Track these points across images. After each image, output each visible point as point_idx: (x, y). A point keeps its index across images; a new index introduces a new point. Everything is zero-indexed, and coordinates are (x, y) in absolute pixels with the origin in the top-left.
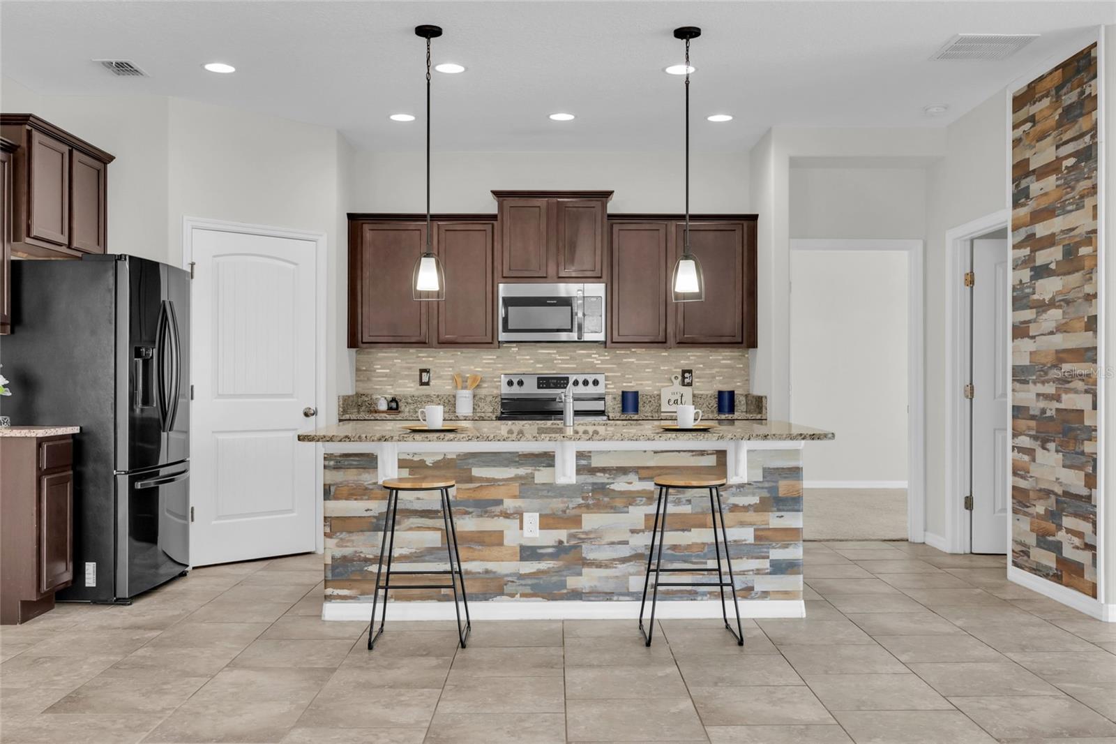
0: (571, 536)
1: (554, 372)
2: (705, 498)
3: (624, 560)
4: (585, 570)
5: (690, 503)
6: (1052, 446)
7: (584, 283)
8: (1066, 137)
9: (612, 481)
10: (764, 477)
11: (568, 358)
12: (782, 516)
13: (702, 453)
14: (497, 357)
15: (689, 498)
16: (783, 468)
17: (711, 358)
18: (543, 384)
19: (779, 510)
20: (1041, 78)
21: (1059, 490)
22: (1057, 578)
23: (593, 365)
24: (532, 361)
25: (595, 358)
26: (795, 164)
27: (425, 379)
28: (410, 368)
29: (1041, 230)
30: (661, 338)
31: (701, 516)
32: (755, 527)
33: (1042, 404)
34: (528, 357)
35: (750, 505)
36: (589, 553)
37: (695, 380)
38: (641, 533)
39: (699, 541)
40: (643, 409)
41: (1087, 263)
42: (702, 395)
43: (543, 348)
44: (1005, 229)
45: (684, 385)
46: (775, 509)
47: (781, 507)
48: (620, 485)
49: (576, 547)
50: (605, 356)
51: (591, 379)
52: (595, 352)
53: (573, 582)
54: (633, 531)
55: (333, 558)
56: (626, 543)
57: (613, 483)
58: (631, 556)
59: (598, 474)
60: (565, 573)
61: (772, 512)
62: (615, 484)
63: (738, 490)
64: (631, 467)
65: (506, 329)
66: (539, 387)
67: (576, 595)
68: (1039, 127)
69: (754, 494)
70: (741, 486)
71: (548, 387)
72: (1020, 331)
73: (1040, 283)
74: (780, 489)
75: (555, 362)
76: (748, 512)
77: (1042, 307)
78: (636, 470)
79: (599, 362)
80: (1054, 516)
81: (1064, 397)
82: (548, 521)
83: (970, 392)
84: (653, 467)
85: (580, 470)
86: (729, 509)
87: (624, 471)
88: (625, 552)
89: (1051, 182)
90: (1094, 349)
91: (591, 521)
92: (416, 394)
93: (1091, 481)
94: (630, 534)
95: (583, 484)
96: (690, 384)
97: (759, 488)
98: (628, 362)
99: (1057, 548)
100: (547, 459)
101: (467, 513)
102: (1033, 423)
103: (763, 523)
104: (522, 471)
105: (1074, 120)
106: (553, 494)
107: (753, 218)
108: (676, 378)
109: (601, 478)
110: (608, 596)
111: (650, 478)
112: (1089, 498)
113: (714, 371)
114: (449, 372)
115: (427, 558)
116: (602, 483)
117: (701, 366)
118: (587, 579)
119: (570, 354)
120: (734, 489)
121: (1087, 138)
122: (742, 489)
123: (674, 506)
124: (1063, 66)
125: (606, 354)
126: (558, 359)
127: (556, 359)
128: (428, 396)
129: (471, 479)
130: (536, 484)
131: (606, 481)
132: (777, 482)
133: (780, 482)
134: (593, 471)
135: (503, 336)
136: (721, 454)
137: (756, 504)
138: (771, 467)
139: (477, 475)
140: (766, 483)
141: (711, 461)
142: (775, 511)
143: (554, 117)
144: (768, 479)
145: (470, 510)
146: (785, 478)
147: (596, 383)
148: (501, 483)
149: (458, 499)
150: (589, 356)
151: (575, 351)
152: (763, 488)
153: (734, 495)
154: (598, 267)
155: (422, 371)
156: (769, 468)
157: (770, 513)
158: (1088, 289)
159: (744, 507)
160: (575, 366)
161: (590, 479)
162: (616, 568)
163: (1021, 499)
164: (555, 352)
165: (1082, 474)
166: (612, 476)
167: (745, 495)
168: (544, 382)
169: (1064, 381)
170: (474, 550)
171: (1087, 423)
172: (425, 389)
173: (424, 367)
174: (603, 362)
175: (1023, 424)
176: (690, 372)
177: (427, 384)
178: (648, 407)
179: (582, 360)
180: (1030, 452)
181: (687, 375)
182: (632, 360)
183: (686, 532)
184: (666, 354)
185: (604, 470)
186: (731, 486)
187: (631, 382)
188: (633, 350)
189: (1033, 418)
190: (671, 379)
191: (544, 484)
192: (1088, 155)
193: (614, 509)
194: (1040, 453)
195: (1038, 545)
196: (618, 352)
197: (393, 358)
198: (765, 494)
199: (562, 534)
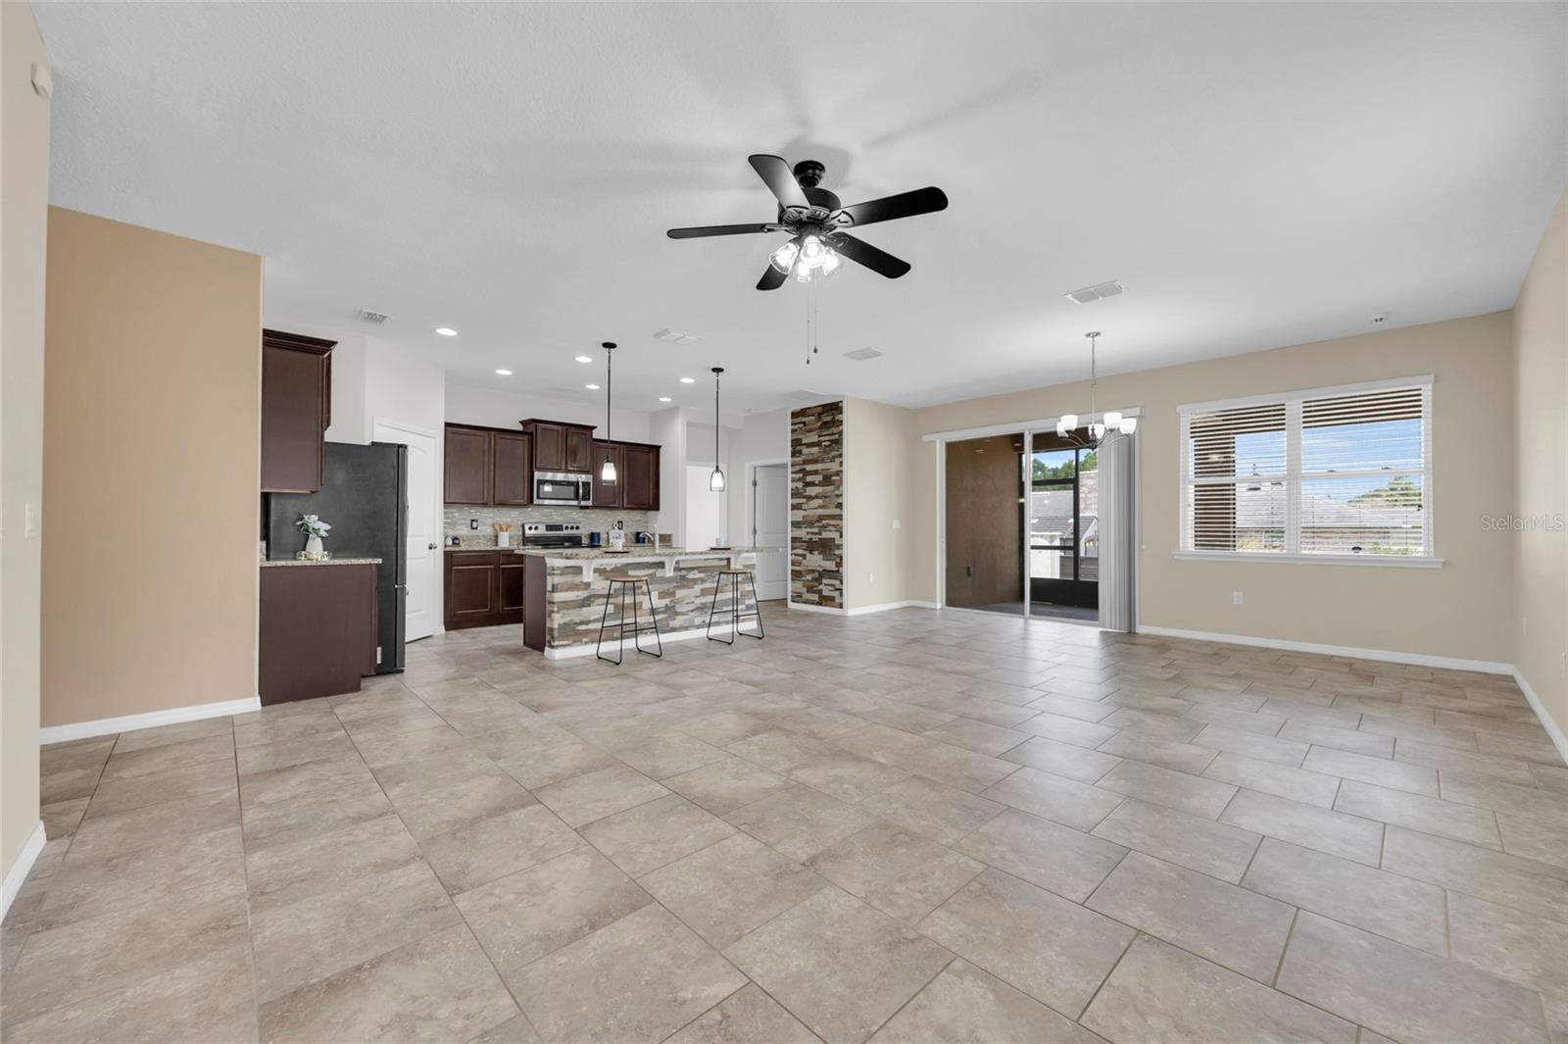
0: (671, 602)
1: (553, 522)
3: (692, 611)
4: (678, 617)
6: (816, 553)
8: (824, 433)
11: (560, 514)
12: (749, 585)
13: (721, 559)
14: (528, 514)
17: (633, 515)
20: (809, 408)
21: (821, 570)
22: (819, 604)
23: (574, 518)
24: (540, 516)
25: (575, 515)
26: (689, 424)
27: (474, 526)
28: (465, 519)
29: (809, 468)
32: (740, 591)
33: (810, 536)
34: (538, 514)
36: (679, 609)
37: (624, 527)
38: (698, 598)
41: (836, 483)
42: (628, 534)
43: (552, 509)
44: (787, 464)
45: (620, 529)
48: (691, 576)
49: (674, 607)
50: (580, 514)
51: (575, 525)
52: (574, 511)
53: (672, 624)
54: (696, 597)
55: (559, 625)
59: (682, 571)
62: (689, 575)
65: (538, 498)
66: (547, 531)
67: (674, 630)
68: (807, 427)
71: (551, 530)
72: (795, 507)
73: (808, 489)
77: (810, 498)
78: (697, 568)
79: (577, 517)
80: (818, 580)
81: (823, 533)
82: (662, 595)
83: (755, 532)
85: (676, 569)
87: (692, 569)
88: (693, 607)
89: (816, 450)
90: (841, 515)
91: (680, 593)
92: (469, 534)
93: (839, 564)
96: (622, 529)
99: (820, 592)
100: (661, 565)
102: (804, 544)
104: (651, 571)
105: (829, 428)
107: (658, 448)
108: (614, 525)
109: (684, 573)
110: (686, 628)
111: (703, 572)
112: (838, 571)
113: (634, 522)
114: (490, 521)
117: (629, 520)
118: (678, 621)
119: (561, 512)
121: (837, 436)
124: (823, 406)
125: (580, 512)
126: (555, 515)
127: (553, 515)
128: (477, 536)
130: (657, 578)
134: (680, 570)
135: (536, 501)
136: (729, 560)
141: (725, 563)
142: (747, 583)
143: (588, 386)
147: (578, 528)
148: (642, 578)
150: (571, 513)
151: (564, 511)
154: (588, 466)
155: (473, 521)
157: (745, 584)
158: (837, 492)
160: (564, 519)
161: (680, 573)
162: (689, 615)
163: (796, 575)
165: (834, 563)
168: (549, 527)
169: (824, 527)
171: (837, 542)
172: (475, 532)
173: (473, 518)
175: (797, 544)
177: (476, 528)
179: (567, 515)
180: (804, 556)
181: (621, 524)
184: (607, 513)
187: (593, 528)
188: (595, 510)
189: (804, 542)
190: (612, 526)
191: (660, 578)
192: (837, 442)
193: (689, 587)
194: (809, 556)
195: (808, 592)
196: (587, 511)
197: (452, 513)
199: (667, 601)
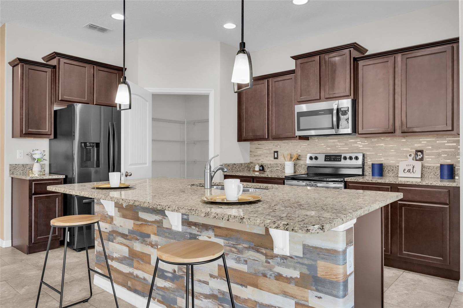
0: (180, 268)
1: (337, 152)
2: (257, 262)
3: (206, 297)
5: (246, 264)
7: (338, 100)
9: (200, 234)
10: (303, 254)
11: (344, 144)
12: (320, 298)
14: (308, 145)
15: (246, 259)
16: (321, 249)
17: (437, 142)
18: (327, 158)
19: (317, 290)
23: (358, 148)
24: (325, 147)
25: (359, 144)
27: (276, 156)
28: (270, 151)
30: (390, 130)
31: (254, 277)
32: (295, 300)
34: (323, 144)
35: (291, 277)
37: (425, 157)
38: (216, 279)
39: (253, 298)
40: (388, 174)
42: (430, 167)
43: (330, 139)
45: (416, 160)
46: (314, 288)
47: (319, 288)
48: (204, 237)
49: (182, 277)
50: (365, 142)
51: (354, 156)
52: (359, 140)
53: (180, 302)
54: (211, 276)
56: (207, 283)
57: (200, 235)
58: (210, 295)
59: (193, 227)
60: (176, 294)
61: (311, 290)
62: (202, 236)
63: (282, 261)
64: (210, 225)
65: (299, 130)
66: (325, 161)
69: (295, 268)
70: (284, 258)
71: (330, 160)
74: (319, 269)
75: (337, 146)
76: (290, 284)
78: (213, 228)
79: (362, 146)
84: (223, 228)
85: (183, 222)
86: (275, 277)
87: (206, 227)
88: (207, 290)
92: (272, 163)
94: (209, 277)
95: (185, 232)
96: (421, 159)
97: (299, 263)
98: (379, 146)
101: (137, 239)
103: (303, 298)
104: (158, 218)
106: (171, 236)
108: (410, 155)
113: (440, 151)
115: (124, 262)
116: (195, 234)
117: (431, 147)
119: (345, 142)
120: (279, 259)
122: (285, 261)
123: (236, 262)
125: (366, 141)
126: (339, 145)
127: (337, 145)
128: (276, 164)
129: (138, 219)
130: (164, 228)
131: (196, 233)
132: (316, 261)
133: (318, 262)
134: (190, 224)
135: (297, 133)
137: (297, 278)
138: (311, 245)
139: (141, 217)
140: (306, 260)
142: (314, 291)
144: (308, 256)
145: (138, 238)
146: (323, 259)
147: (357, 158)
148: (150, 224)
149: (134, 230)
150: (356, 143)
151: (348, 140)
152: (303, 264)
153: (279, 264)
154: (347, 89)
155: (275, 152)
156: (308, 246)
157: (309, 291)
159: (286, 278)
160: (348, 149)
161: (189, 230)
162: (202, 300)
164: (337, 141)
166: (200, 230)
167: (288, 267)
168: (328, 158)
170: (140, 263)
172: (276, 161)
173: (276, 150)
174: (364, 146)
176: (422, 152)
178: (391, 173)
179: (351, 145)
181: (419, 153)
182: (382, 145)
183: (243, 287)
184: (405, 140)
185: (196, 224)
186: (277, 256)
187: (381, 158)
188: (382, 138)
190: (407, 156)
191: (167, 228)
196: (373, 140)
198: (305, 271)
